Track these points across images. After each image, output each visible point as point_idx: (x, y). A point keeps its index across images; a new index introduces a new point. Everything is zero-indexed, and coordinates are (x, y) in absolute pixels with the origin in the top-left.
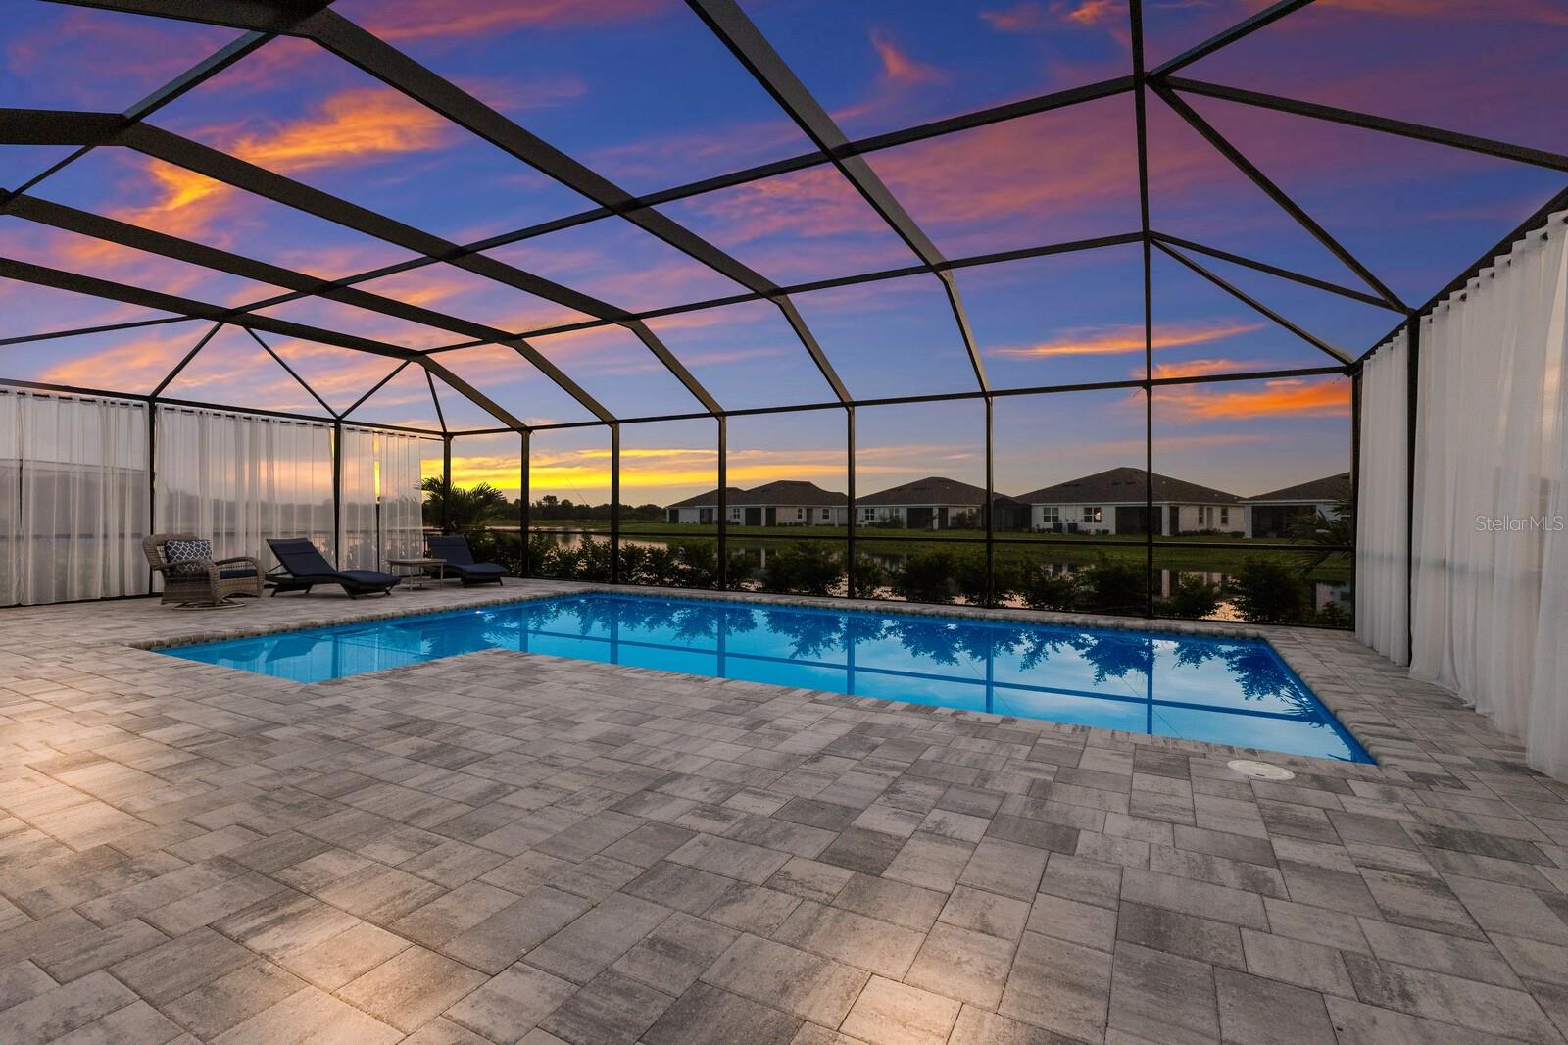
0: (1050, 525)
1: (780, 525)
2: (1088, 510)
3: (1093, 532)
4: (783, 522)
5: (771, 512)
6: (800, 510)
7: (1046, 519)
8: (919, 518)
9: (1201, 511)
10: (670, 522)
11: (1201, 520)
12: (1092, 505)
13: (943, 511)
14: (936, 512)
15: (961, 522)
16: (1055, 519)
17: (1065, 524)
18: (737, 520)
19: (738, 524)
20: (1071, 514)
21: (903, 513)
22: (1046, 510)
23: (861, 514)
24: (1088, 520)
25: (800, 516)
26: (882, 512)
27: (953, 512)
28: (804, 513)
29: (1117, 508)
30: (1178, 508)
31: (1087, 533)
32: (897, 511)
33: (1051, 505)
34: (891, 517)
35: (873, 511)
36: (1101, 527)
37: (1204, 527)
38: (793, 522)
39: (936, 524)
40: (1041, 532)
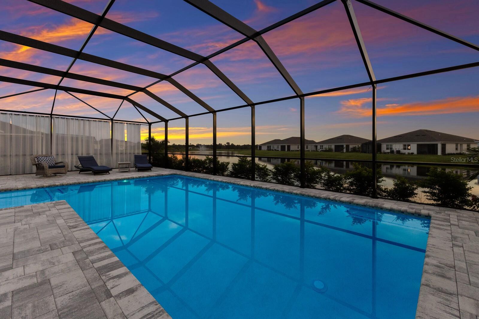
0: (389, 151)
1: (292, 151)
2: (405, 145)
3: (407, 153)
4: (292, 150)
5: (289, 147)
6: (298, 146)
7: (387, 149)
8: (339, 148)
9: (457, 145)
10: (259, 150)
11: (457, 149)
12: (407, 143)
13: (348, 146)
14: (345, 146)
15: (354, 150)
16: (391, 148)
17: (395, 150)
18: (278, 149)
19: (278, 150)
20: (398, 147)
21: (333, 147)
22: (387, 145)
23: (319, 147)
24: (405, 149)
25: (298, 148)
26: (326, 146)
27: (351, 146)
28: (300, 147)
29: (417, 144)
30: (445, 144)
31: (404, 154)
32: (331, 146)
33: (389, 144)
34: (329, 148)
35: (323, 146)
36: (410, 152)
37: (459, 152)
38: (296, 150)
39: (345, 150)
40: (385, 153)
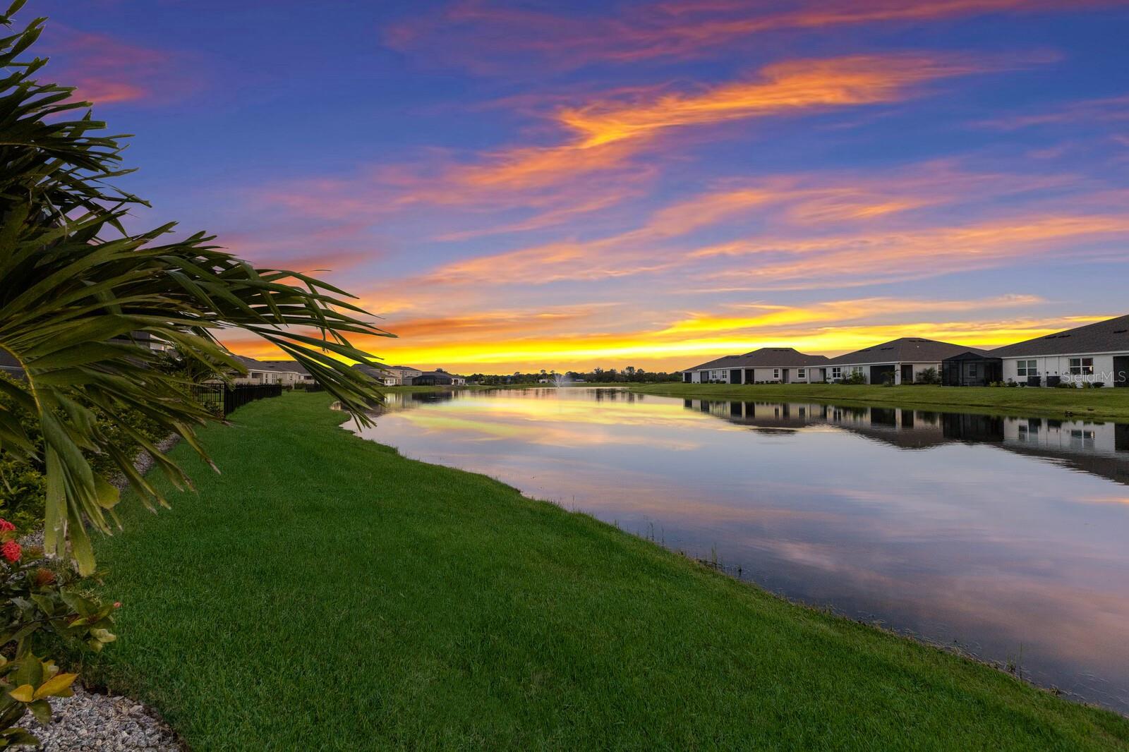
0: (1025, 379)
1: (758, 383)
2: (1075, 362)
3: (1079, 385)
4: (760, 380)
5: (750, 374)
6: (776, 371)
7: (1021, 372)
8: (881, 375)
10: (685, 382)
12: (1081, 356)
13: (907, 370)
14: (898, 367)
15: (927, 378)
16: (1033, 371)
17: (1043, 377)
18: (724, 379)
19: (724, 382)
20: (1052, 366)
21: (866, 371)
22: (1020, 363)
23: (830, 372)
24: (1075, 371)
25: (776, 376)
26: (848, 370)
27: (918, 369)
28: (780, 373)
29: (1114, 358)
31: (1073, 386)
32: (861, 369)
33: (1026, 358)
34: (855, 374)
35: (839, 370)
36: (1092, 379)
38: (770, 380)
39: (898, 380)
40: (1013, 385)
